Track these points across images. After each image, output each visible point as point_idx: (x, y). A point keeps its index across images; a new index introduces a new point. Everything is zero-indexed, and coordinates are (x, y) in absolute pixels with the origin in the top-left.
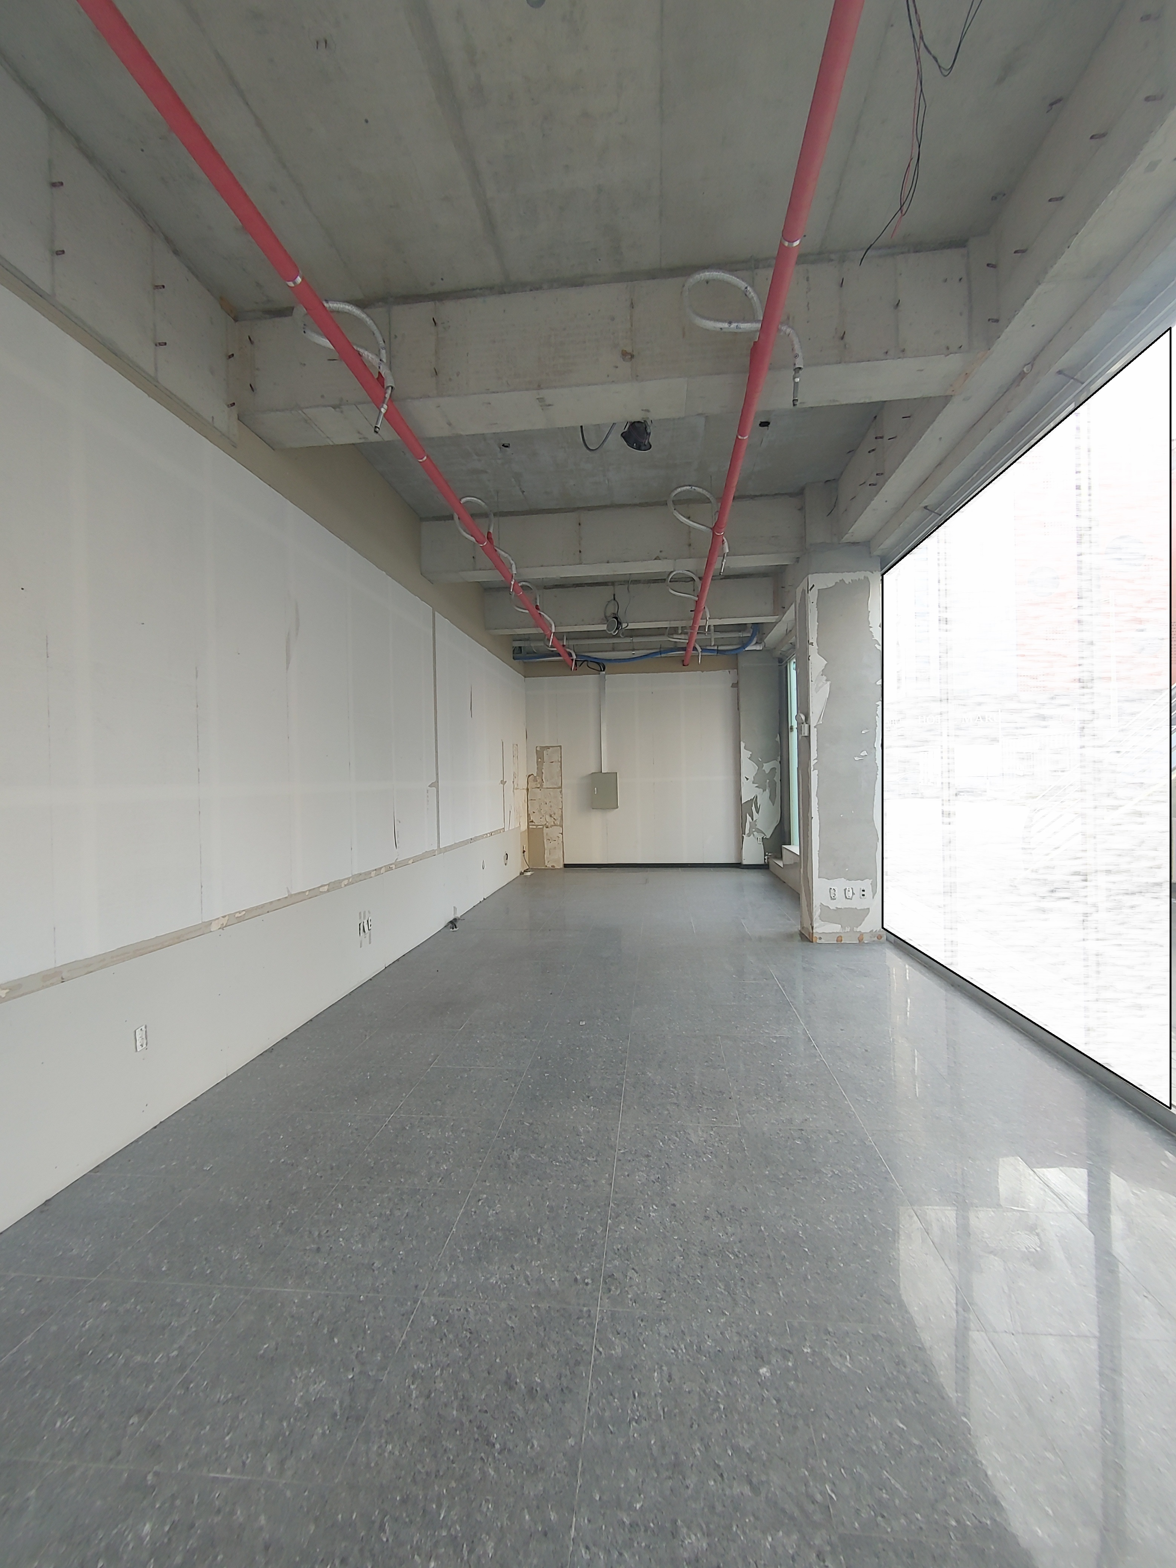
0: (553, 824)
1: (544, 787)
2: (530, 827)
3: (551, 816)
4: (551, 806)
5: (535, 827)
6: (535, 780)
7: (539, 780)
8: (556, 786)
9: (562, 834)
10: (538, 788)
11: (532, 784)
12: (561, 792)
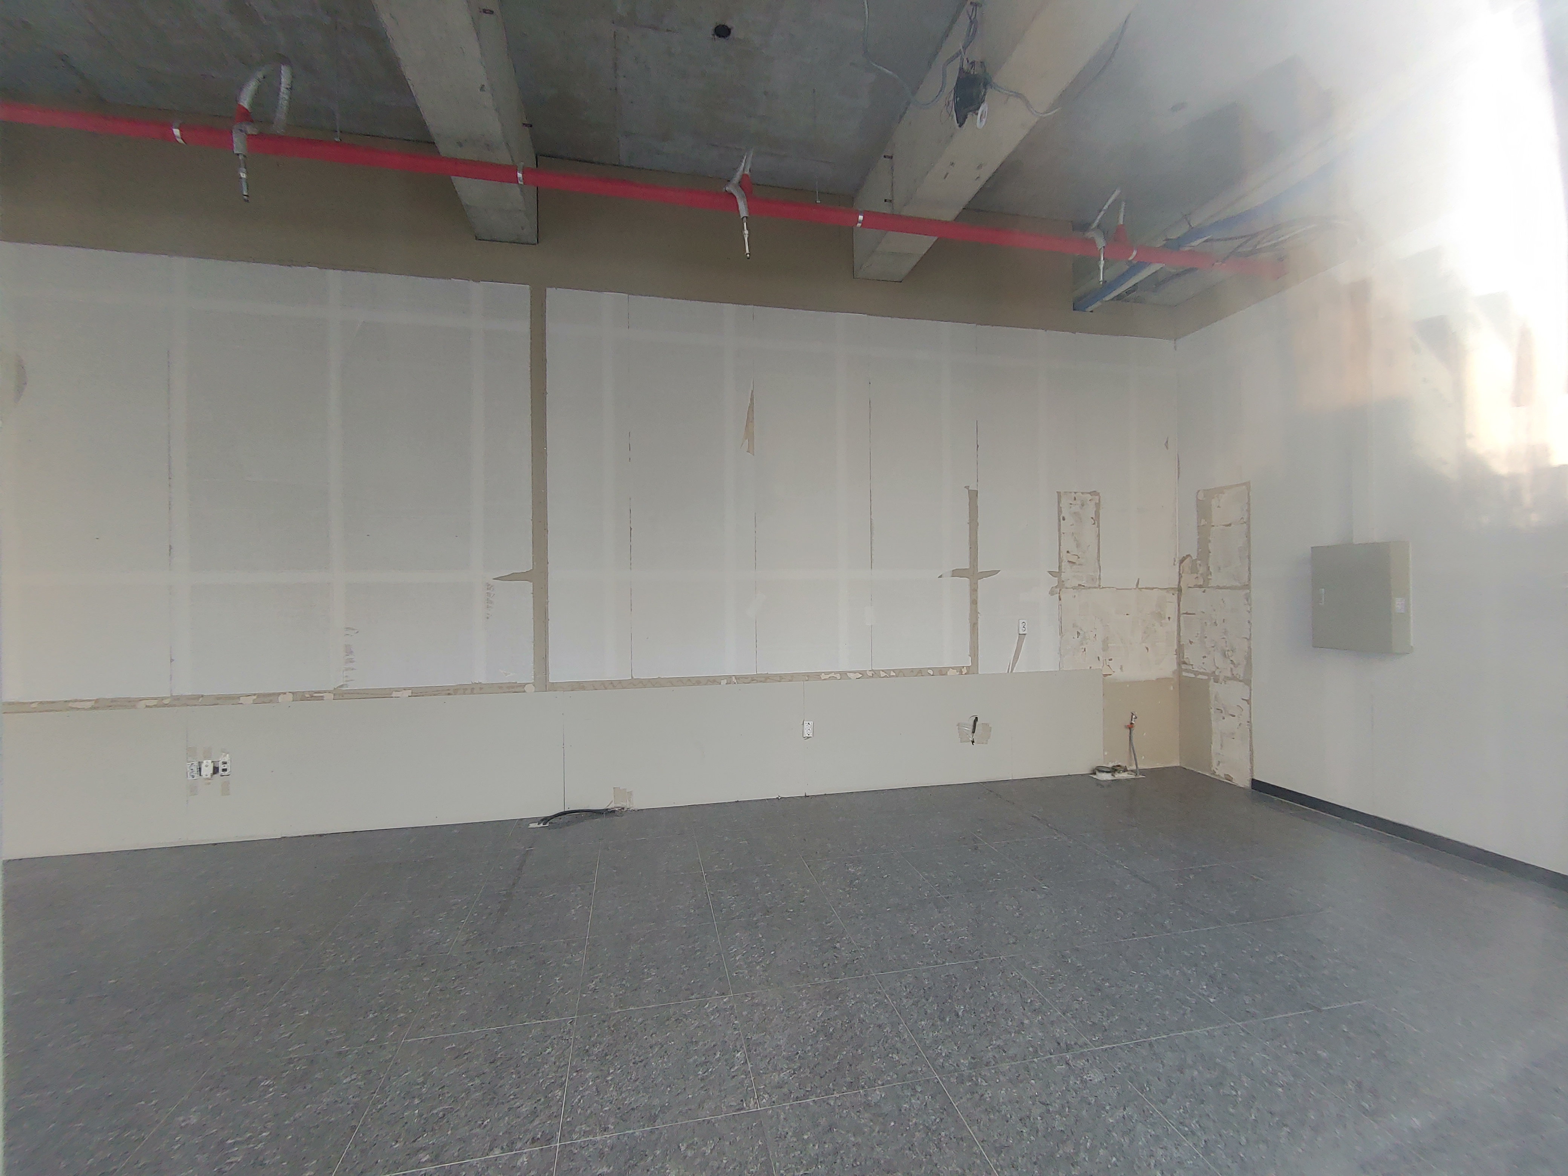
0: (1229, 675)
1: (1212, 583)
2: (1184, 674)
3: (1225, 655)
4: (1225, 632)
5: (1192, 676)
6: (1194, 570)
7: (1202, 570)
8: (1237, 584)
9: (1248, 701)
10: (1200, 586)
11: (1189, 579)
12: (1248, 598)
